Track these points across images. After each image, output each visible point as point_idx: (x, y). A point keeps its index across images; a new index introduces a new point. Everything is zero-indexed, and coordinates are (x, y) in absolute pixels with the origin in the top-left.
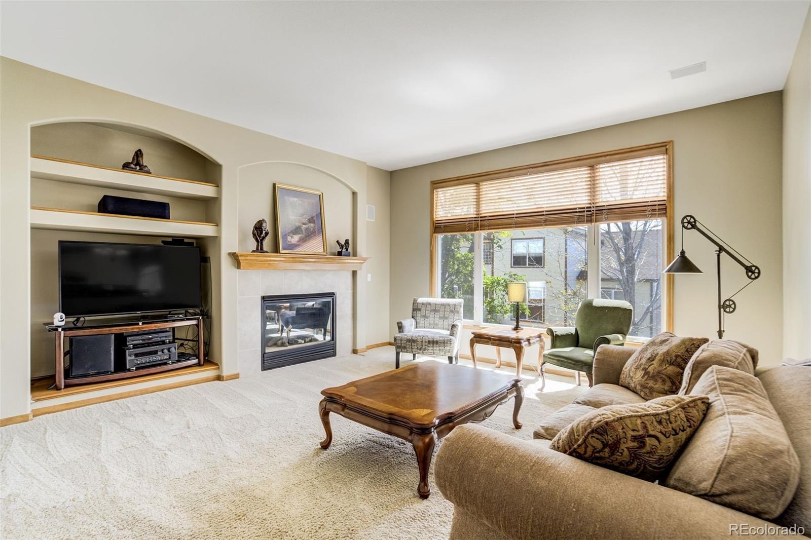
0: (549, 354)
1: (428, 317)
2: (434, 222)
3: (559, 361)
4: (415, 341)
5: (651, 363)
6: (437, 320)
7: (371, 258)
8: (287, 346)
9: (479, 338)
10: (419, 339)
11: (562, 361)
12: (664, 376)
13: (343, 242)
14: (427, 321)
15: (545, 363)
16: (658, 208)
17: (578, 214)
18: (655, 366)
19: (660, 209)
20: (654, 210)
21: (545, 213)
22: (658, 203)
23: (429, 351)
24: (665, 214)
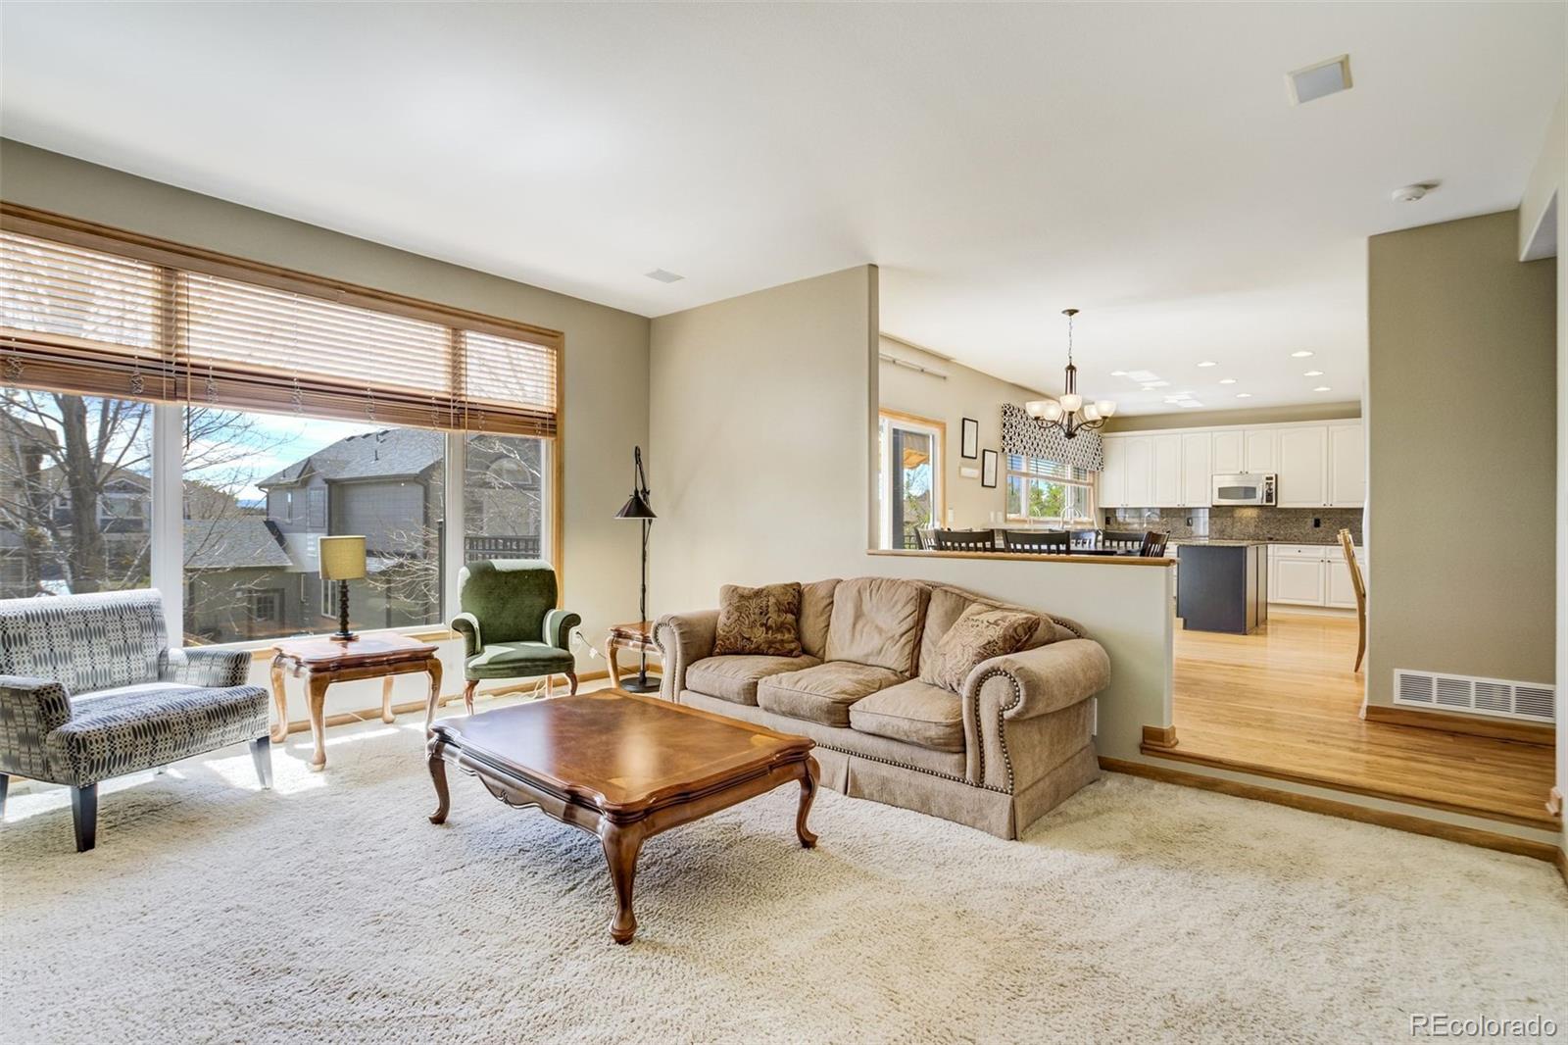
0: (489, 663)
1: (67, 657)
3: (514, 668)
5: (767, 616)
6: (103, 662)
11: (521, 667)
12: (787, 625)
14: (67, 672)
15: (477, 682)
16: (547, 422)
17: (437, 409)
18: (774, 618)
19: (549, 425)
20: (544, 425)
21: (369, 393)
22: (547, 416)
23: (208, 742)
24: (555, 433)
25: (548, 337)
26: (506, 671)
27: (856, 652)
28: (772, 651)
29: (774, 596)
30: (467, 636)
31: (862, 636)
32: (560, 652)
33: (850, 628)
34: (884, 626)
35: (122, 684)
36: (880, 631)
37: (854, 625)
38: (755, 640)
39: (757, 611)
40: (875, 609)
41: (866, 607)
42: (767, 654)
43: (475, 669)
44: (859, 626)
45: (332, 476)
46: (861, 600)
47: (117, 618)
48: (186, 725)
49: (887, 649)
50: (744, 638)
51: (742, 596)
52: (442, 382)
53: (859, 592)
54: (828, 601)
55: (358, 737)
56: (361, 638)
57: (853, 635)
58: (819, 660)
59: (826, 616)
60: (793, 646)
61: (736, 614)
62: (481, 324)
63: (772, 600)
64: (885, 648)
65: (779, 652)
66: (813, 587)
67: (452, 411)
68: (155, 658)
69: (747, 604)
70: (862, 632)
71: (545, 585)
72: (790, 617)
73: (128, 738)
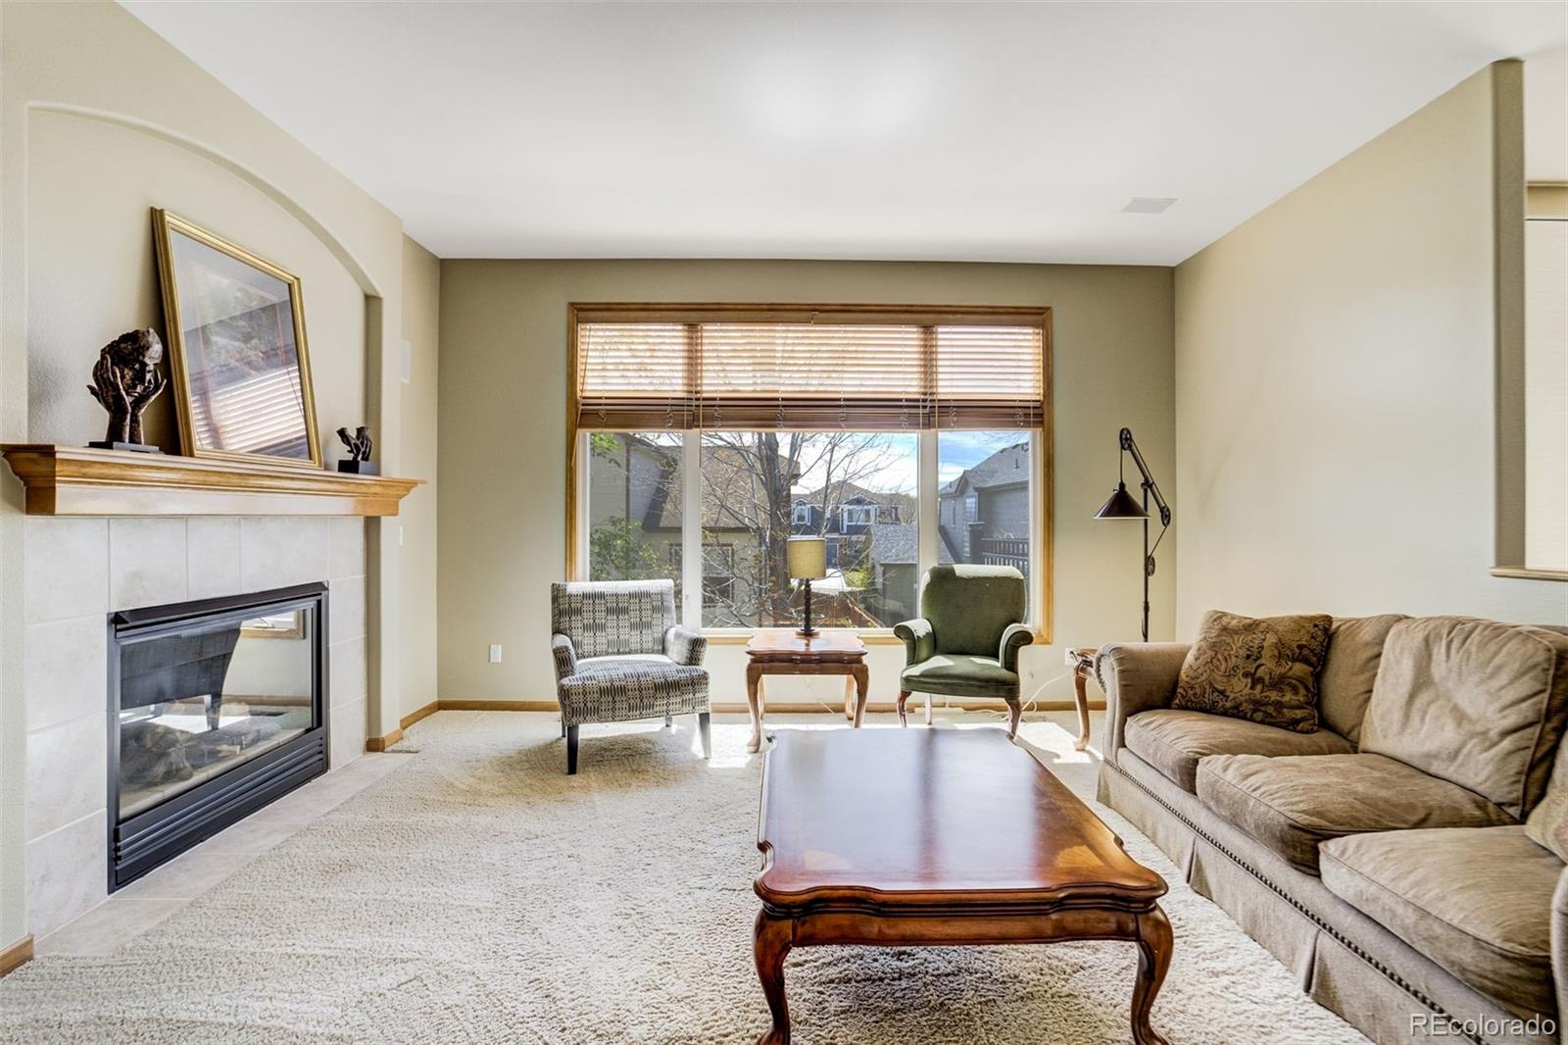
0: (921, 676)
1: (603, 627)
2: (577, 402)
3: (946, 684)
4: (623, 690)
5: (1258, 662)
6: (625, 634)
7: (424, 482)
8: (190, 776)
9: (763, 664)
10: (631, 683)
11: (954, 684)
12: (1294, 681)
13: (352, 433)
14: (602, 638)
15: (909, 694)
16: (1032, 411)
17: (906, 410)
18: (1268, 666)
19: (1035, 415)
20: (1027, 415)
21: (842, 403)
22: (1031, 404)
23: (657, 709)
24: (1042, 422)
25: (1035, 316)
26: (938, 687)
27: (1410, 745)
28: (1259, 716)
29: (1276, 633)
30: (908, 644)
31: (1423, 719)
32: (1006, 674)
33: (1402, 701)
34: (1470, 711)
35: (636, 652)
36: (1460, 716)
37: (1412, 697)
38: (1232, 696)
39: (1243, 653)
40: (1454, 675)
41: (1439, 668)
42: (1252, 720)
43: (907, 680)
44: (1419, 703)
45: (982, 485)
46: (1430, 656)
47: (637, 601)
48: (637, 693)
49: (1469, 753)
50: (1215, 690)
51: (1225, 629)
52: (915, 383)
53: (1427, 640)
54: (1375, 650)
55: (811, 727)
56: (821, 635)
57: (1407, 717)
58: (1348, 745)
59: (1367, 675)
60: (1299, 714)
61: (1210, 653)
62: (951, 317)
63: (1271, 639)
64: (1465, 751)
65: (1273, 720)
66: (1356, 624)
67: (921, 411)
68: (660, 635)
69: (1229, 640)
70: (1424, 713)
71: (1012, 595)
72: (1299, 669)
73: (596, 695)
